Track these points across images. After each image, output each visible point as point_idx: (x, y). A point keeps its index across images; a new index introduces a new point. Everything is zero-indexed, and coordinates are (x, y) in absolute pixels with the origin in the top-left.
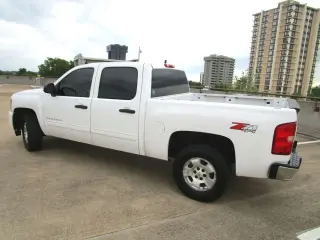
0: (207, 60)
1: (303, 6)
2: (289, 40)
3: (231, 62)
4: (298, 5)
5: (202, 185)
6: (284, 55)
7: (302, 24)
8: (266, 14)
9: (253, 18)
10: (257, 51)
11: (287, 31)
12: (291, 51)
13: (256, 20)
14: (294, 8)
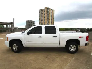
0: (27, 21)
1: (50, 9)
2: (48, 17)
3: (34, 22)
4: (49, 9)
5: (73, 50)
6: (47, 19)
7: (50, 13)
8: (42, 10)
9: (39, 11)
10: (41, 19)
11: (47, 14)
12: (49, 18)
13: (40, 11)
14: (48, 9)
